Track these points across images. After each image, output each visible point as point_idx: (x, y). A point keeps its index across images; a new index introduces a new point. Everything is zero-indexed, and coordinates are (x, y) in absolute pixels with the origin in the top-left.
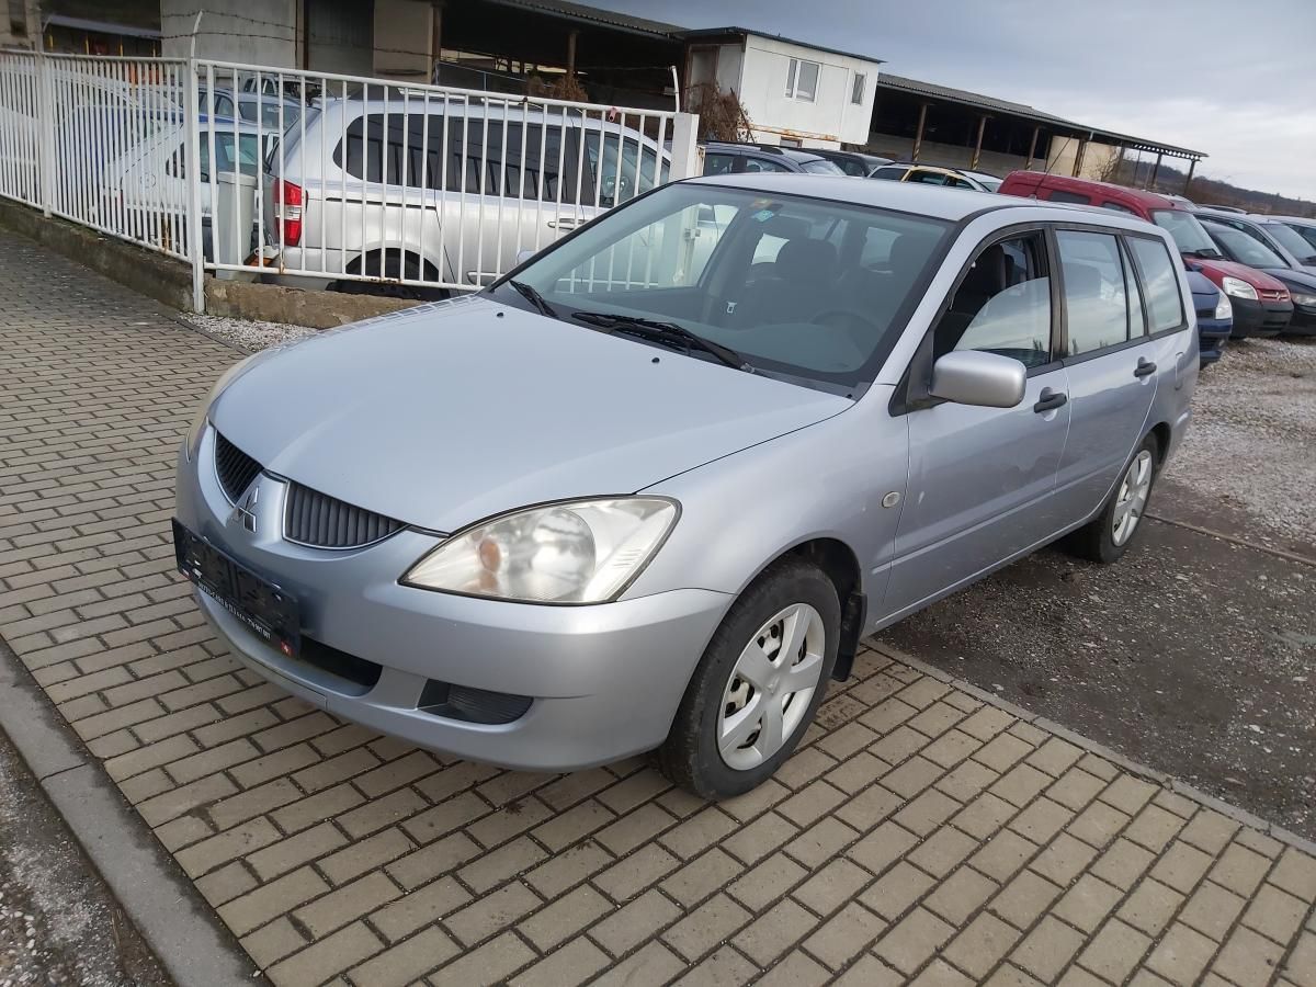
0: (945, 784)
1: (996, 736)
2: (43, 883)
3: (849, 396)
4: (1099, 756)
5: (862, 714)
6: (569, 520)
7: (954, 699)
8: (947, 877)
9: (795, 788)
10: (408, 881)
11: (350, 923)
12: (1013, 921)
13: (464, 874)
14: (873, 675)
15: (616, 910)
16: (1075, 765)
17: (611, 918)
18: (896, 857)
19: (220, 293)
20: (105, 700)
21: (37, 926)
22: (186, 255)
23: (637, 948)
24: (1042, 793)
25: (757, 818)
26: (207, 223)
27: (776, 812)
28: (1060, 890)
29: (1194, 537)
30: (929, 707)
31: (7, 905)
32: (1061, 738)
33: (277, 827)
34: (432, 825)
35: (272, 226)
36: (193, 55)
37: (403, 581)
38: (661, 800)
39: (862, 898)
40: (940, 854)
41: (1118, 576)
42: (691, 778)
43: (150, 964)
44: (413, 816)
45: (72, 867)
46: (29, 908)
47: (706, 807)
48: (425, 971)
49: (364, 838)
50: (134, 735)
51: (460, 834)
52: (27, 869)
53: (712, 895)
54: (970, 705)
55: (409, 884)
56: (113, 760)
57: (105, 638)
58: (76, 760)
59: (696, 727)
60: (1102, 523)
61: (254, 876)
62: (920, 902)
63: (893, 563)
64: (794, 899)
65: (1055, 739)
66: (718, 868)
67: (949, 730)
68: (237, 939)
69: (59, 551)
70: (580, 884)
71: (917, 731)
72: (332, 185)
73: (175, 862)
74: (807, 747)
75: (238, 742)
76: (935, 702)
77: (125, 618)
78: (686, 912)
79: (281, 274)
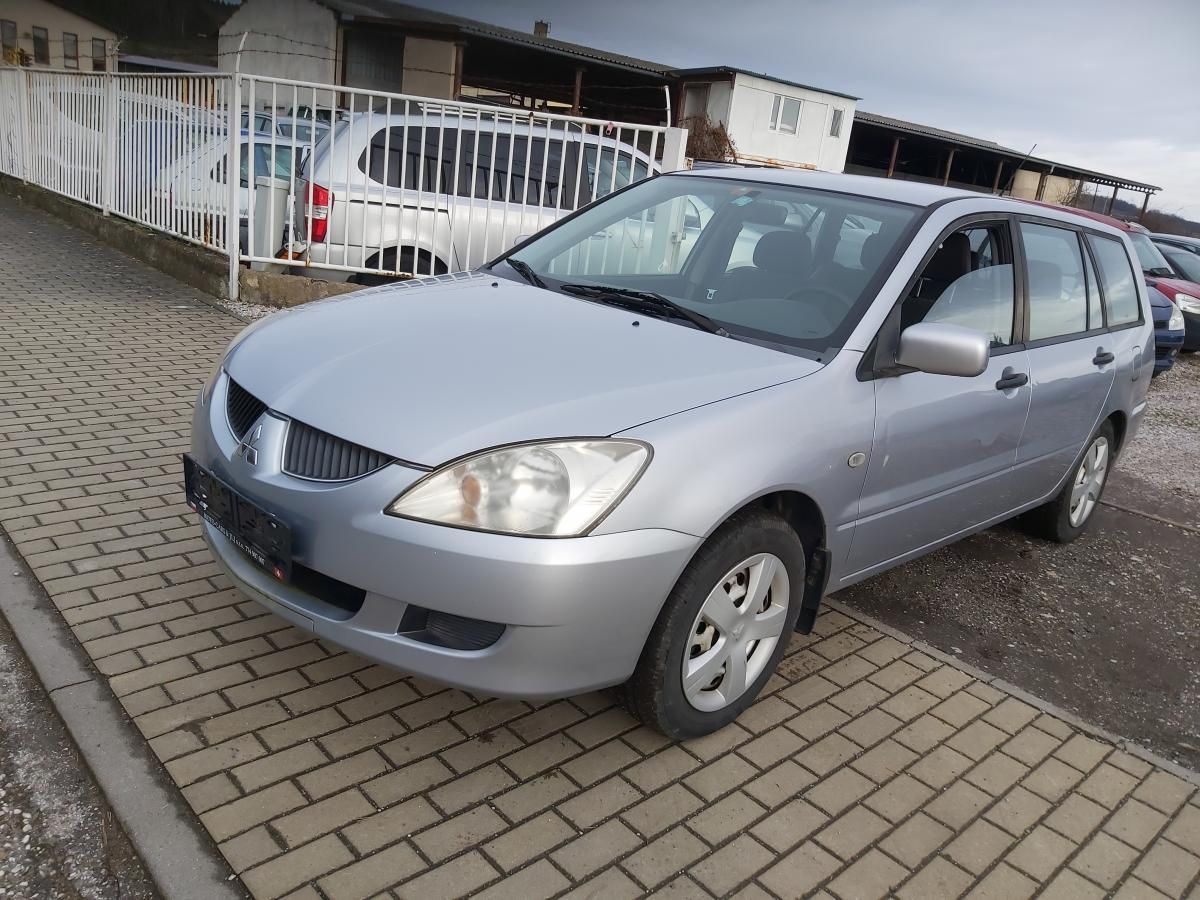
0: (902, 736)
1: (953, 694)
2: (43, 785)
3: (819, 360)
4: (1054, 717)
5: (824, 668)
6: (546, 459)
7: (914, 658)
8: (902, 822)
9: (756, 732)
10: (382, 800)
11: (323, 835)
12: (966, 867)
13: (435, 796)
14: (836, 634)
15: (578, 837)
16: (1030, 724)
17: (573, 844)
18: (853, 801)
19: (253, 282)
20: (115, 624)
21: (32, 823)
22: (224, 247)
23: (597, 873)
24: (998, 748)
25: (718, 758)
26: (244, 223)
27: (737, 754)
28: (1014, 840)
29: (1149, 524)
30: (888, 664)
31: (8, 802)
32: (1017, 699)
33: (262, 743)
34: (408, 749)
35: (301, 225)
36: (237, 69)
37: (389, 511)
38: (625, 737)
39: (819, 837)
40: (896, 801)
41: (1074, 554)
42: (656, 715)
43: (134, 863)
44: (391, 740)
45: (70, 772)
46: (27, 806)
47: (671, 745)
48: (392, 884)
49: (344, 758)
50: (139, 656)
51: (433, 759)
52: (29, 771)
53: (672, 827)
54: (929, 664)
55: (382, 802)
56: (117, 677)
57: (122, 570)
58: (83, 676)
59: (662, 665)
60: (1060, 504)
61: (237, 787)
62: (875, 844)
63: (857, 523)
64: (751, 835)
65: (1011, 699)
66: (679, 802)
67: (908, 686)
68: (216, 844)
69: (88, 494)
70: (545, 810)
71: (876, 685)
72: (355, 188)
73: (166, 772)
74: (769, 696)
75: (234, 667)
76: (895, 660)
77: (142, 554)
78: (646, 842)
79: (307, 267)
